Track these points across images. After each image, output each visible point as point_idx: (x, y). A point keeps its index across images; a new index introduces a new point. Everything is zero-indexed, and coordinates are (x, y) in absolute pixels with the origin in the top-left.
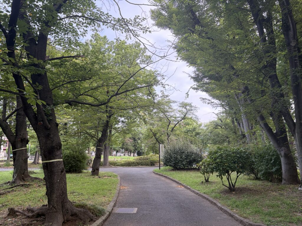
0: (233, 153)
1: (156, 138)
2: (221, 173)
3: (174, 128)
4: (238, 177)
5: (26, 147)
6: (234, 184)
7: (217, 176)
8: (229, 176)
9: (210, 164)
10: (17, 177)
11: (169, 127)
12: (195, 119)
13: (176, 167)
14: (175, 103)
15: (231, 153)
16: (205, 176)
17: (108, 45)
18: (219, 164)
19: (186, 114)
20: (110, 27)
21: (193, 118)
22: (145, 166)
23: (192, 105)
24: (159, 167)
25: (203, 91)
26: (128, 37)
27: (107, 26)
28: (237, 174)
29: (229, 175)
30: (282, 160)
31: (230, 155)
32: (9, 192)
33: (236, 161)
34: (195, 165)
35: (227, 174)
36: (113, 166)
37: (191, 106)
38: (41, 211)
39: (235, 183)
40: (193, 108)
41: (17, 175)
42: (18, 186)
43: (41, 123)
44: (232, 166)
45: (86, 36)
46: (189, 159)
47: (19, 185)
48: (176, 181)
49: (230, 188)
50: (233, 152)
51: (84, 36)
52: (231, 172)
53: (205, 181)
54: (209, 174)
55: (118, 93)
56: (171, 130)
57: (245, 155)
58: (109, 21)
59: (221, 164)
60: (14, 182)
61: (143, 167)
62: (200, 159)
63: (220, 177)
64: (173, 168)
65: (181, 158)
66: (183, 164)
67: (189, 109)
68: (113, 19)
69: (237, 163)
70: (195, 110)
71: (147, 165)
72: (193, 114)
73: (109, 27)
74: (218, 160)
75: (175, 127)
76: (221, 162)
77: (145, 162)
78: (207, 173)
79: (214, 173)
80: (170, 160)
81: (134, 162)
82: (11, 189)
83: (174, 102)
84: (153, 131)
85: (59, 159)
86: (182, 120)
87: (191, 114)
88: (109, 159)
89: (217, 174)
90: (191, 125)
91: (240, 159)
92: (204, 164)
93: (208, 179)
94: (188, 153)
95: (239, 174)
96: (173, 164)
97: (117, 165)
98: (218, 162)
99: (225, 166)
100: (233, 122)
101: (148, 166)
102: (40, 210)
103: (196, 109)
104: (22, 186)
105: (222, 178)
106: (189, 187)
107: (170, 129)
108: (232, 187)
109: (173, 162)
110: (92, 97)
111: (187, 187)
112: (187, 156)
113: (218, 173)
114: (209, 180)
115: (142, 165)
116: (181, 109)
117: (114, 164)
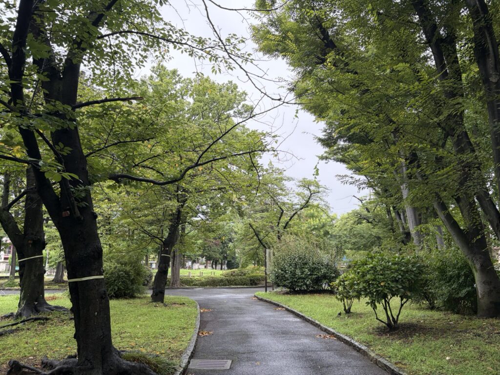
0: (394, 264)
1: (259, 239)
2: (374, 299)
3: (288, 222)
4: (402, 305)
5: (42, 254)
6: (395, 317)
7: (368, 303)
8: (387, 305)
9: (355, 284)
10: (25, 305)
11: (281, 220)
12: (324, 207)
13: (293, 288)
14: (291, 180)
15: (390, 264)
16: (344, 304)
17: (182, 85)
18: (369, 284)
19: (309, 199)
20: (186, 51)
21: (320, 206)
22: (241, 286)
23: (320, 184)
24: (264, 289)
25: (338, 160)
26: (216, 68)
27: (181, 50)
28: (402, 300)
29: (387, 302)
30: (477, 276)
31: (389, 268)
32: (12, 332)
33: (399, 278)
34: (325, 284)
35: (383, 300)
36: (188, 287)
37: (318, 186)
38: (66, 366)
39: (398, 316)
40: (321, 189)
41: (26, 303)
42: (26, 321)
43: (68, 213)
44: (393, 286)
45: (144, 66)
46: (315, 275)
47: (28, 320)
48: (296, 311)
49: (389, 325)
50: (393, 262)
51: (141, 66)
52: (391, 298)
53: (344, 312)
54: (351, 299)
55: (199, 163)
56: (284, 225)
57: (415, 269)
58: (184, 42)
59: (374, 282)
60: (19, 315)
61: (238, 288)
62: (334, 273)
63: (371, 305)
64: (288, 290)
65: (302, 273)
66: (306, 284)
67: (314, 191)
68: (190, 37)
69: (402, 281)
70: (324, 192)
71: (244, 285)
72: (321, 200)
73: (184, 52)
74: (368, 276)
75: (290, 220)
76: (373, 280)
77: (241, 279)
78: (347, 298)
79: (361, 299)
80: (284, 276)
81: (222, 280)
82: (14, 327)
83: (289, 179)
84: (254, 227)
85: (97, 275)
86: (302, 208)
87: (318, 199)
88: (181, 275)
89: (367, 299)
90: (317, 217)
91: (407, 275)
92: (342, 283)
93: (349, 309)
94: (313, 263)
95: (405, 300)
96: (289, 283)
97: (195, 285)
98: (369, 279)
99: (382, 286)
100: (389, 212)
101: (246, 285)
102: (64, 364)
103: (326, 190)
104: (33, 322)
105: (375, 307)
106: (317, 322)
107: (282, 224)
108: (393, 322)
109: (288, 280)
110: (154, 170)
111: (314, 322)
112: (312, 270)
113: (369, 299)
114: (351, 311)
115: (236, 284)
116: (300, 190)
117: (189, 283)
